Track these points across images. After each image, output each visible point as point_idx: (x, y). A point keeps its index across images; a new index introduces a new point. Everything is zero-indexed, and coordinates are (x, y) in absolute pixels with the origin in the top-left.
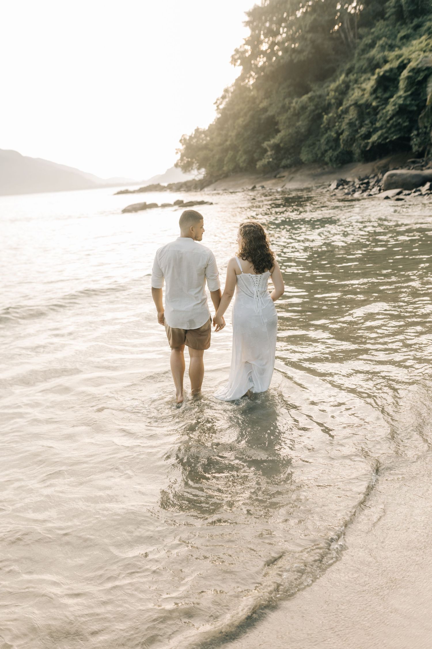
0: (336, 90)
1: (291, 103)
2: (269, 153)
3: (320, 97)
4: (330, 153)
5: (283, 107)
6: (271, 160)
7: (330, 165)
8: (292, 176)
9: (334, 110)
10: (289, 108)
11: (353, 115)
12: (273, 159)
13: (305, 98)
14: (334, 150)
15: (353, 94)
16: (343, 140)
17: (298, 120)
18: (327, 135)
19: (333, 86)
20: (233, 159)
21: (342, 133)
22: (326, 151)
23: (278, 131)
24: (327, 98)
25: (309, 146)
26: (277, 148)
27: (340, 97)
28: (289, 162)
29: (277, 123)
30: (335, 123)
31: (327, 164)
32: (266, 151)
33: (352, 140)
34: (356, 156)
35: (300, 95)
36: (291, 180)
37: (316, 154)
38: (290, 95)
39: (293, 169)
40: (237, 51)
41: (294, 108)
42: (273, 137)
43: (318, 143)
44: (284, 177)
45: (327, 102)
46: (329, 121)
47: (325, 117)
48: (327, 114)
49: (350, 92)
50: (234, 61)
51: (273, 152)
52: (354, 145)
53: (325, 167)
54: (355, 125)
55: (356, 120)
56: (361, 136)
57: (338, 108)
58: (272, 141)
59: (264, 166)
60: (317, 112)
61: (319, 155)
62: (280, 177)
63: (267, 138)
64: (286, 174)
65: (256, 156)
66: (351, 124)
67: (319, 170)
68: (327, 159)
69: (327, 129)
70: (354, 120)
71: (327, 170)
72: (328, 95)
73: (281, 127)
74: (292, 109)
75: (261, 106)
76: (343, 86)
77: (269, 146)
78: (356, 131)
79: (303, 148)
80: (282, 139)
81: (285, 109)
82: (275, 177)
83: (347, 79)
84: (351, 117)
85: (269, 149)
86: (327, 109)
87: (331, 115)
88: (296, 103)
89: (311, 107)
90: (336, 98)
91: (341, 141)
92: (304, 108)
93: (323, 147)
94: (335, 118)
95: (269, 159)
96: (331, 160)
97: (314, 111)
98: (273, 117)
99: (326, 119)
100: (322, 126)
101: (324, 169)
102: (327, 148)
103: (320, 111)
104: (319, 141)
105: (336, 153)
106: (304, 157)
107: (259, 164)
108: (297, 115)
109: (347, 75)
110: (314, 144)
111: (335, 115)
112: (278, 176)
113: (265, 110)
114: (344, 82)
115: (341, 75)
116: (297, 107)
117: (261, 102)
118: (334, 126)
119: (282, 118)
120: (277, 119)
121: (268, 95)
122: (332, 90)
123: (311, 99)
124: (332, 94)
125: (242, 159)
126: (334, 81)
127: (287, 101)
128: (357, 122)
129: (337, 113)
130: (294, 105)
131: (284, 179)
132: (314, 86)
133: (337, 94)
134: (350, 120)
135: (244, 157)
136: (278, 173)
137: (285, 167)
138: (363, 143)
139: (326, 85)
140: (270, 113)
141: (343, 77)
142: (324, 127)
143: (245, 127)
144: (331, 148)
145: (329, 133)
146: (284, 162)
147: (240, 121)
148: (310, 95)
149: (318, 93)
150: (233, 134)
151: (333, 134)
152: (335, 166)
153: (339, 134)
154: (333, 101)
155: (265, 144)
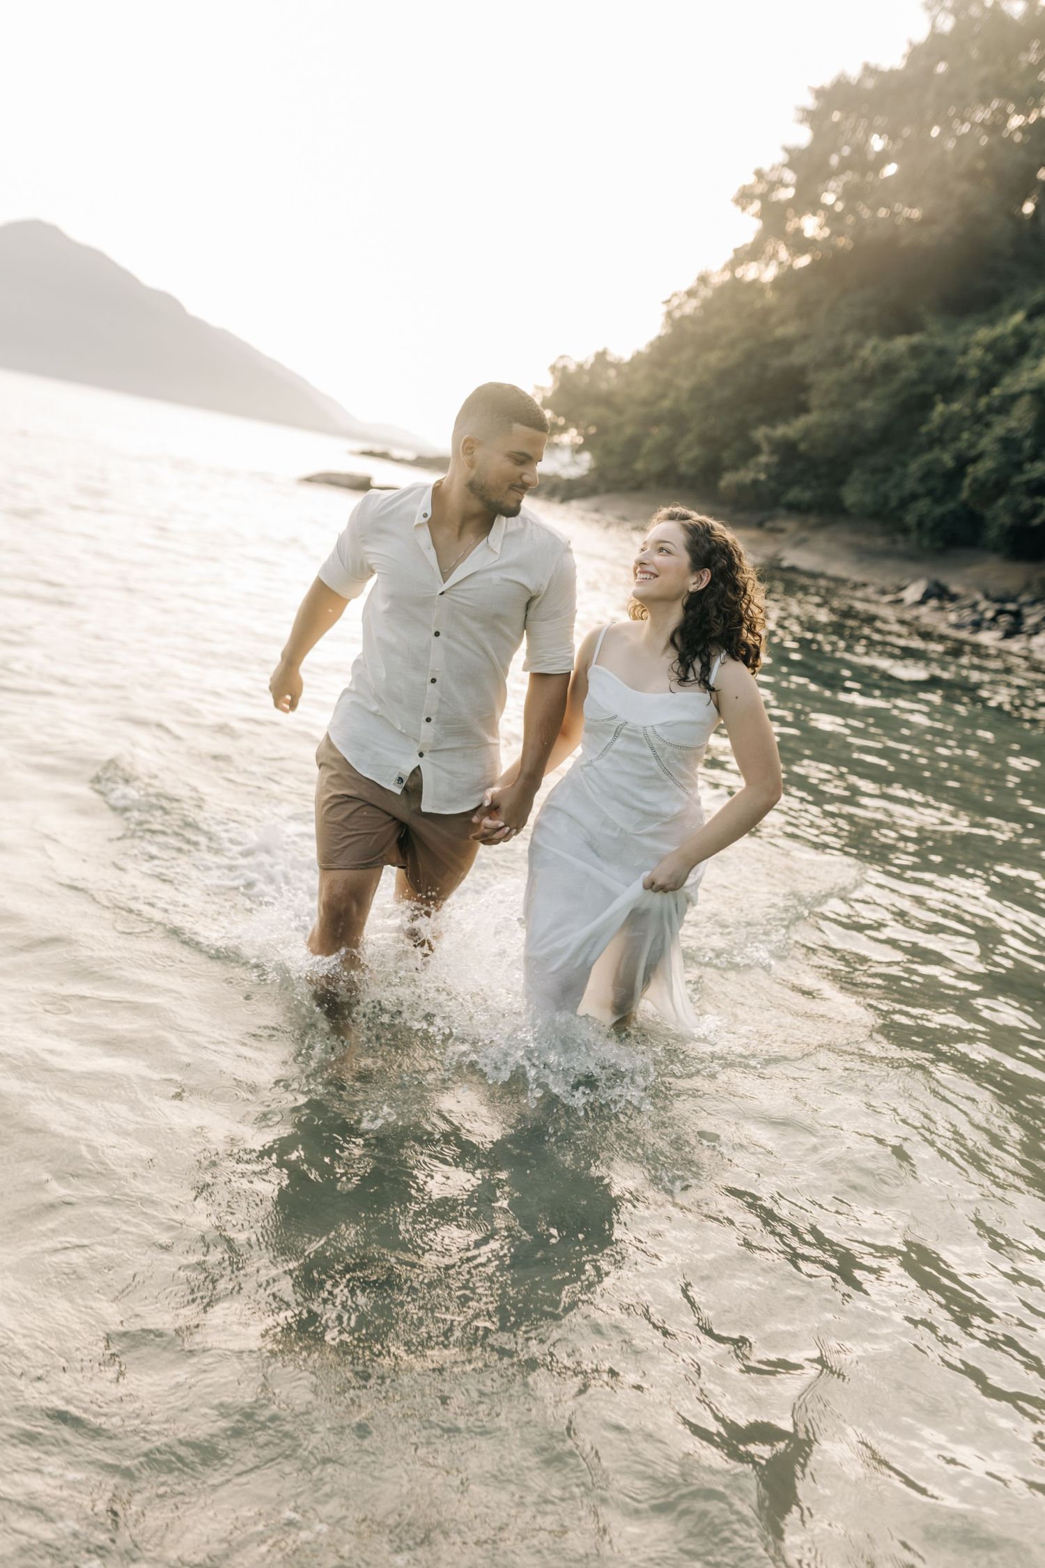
0: (990, 347)
1: (859, 345)
2: (763, 459)
3: (941, 352)
4: (923, 505)
5: (837, 351)
6: (762, 477)
7: (914, 536)
8: (804, 534)
9: (968, 396)
10: (851, 358)
11: (1020, 420)
12: (770, 477)
13: (901, 344)
14: (938, 501)
15: (1034, 368)
16: (975, 480)
17: (864, 396)
18: (927, 457)
19: (984, 334)
20: (666, 448)
21: (975, 460)
22: (914, 497)
23: (803, 409)
24: (961, 360)
25: (874, 471)
26: (787, 450)
27: (996, 368)
28: (807, 496)
29: (805, 388)
30: (961, 430)
31: (905, 530)
32: (756, 450)
33: (997, 486)
34: (992, 533)
35: (889, 333)
36: (800, 543)
37: (886, 498)
38: (864, 327)
39: (812, 520)
40: (759, 174)
41: (865, 363)
42: (786, 421)
43: (898, 470)
44: (782, 531)
45: (955, 372)
46: (947, 421)
47: (940, 408)
48: (947, 401)
49: (1027, 362)
50: (744, 198)
51: (775, 459)
52: (1002, 501)
53: (899, 537)
54: (1019, 450)
55: (1027, 436)
56: (1028, 482)
57: (978, 395)
58: (781, 431)
59: (741, 488)
60: (921, 389)
61: (894, 503)
62: (774, 530)
63: (771, 419)
64: (790, 525)
65: (727, 456)
66: (1008, 443)
67: (880, 542)
68: (910, 518)
69: (936, 441)
70: (1020, 434)
71: (901, 546)
72: (964, 352)
73: (814, 399)
74: (857, 364)
75: (780, 332)
76: (1011, 341)
77: (769, 440)
78: (1018, 467)
79: (856, 472)
80: (807, 434)
81: (838, 357)
82: (760, 525)
83: (1028, 329)
84: (1013, 424)
85: (765, 447)
86: (949, 389)
87: (956, 406)
88: (874, 349)
89: (910, 371)
90: (983, 368)
91: (967, 482)
92: (889, 368)
93: (910, 485)
94: (965, 419)
95: (758, 471)
96: (920, 524)
97: (913, 383)
98: (802, 370)
99: (942, 415)
100: (924, 429)
101: (894, 542)
102: (921, 489)
103: (929, 388)
104: (904, 465)
105: (939, 511)
106: (851, 495)
107: (728, 480)
108: (867, 382)
109: (1030, 317)
110: (888, 470)
111: (967, 412)
112: (769, 525)
113: (785, 345)
114: (1017, 331)
115: (1013, 311)
116: (874, 361)
117: (782, 322)
118: (956, 438)
119: (825, 379)
120: (811, 377)
121: (805, 309)
122: (978, 344)
123: (915, 351)
124: (976, 353)
125: (689, 455)
126: (992, 323)
127: (850, 339)
128: (1028, 444)
129: (973, 406)
130: (865, 352)
131: (780, 536)
132: (934, 324)
133: (989, 357)
134: (1010, 430)
135: (696, 452)
136: (771, 518)
137: (795, 508)
138: (1026, 504)
139: (966, 327)
140: (798, 357)
141: (1018, 317)
142: (929, 433)
143: (723, 376)
144: (930, 493)
145: (936, 452)
146: (794, 494)
147: (713, 358)
148: (916, 339)
149: (939, 342)
150: (686, 383)
151: (948, 459)
152: (926, 543)
153: (963, 462)
154: (973, 373)
155: (760, 434)
